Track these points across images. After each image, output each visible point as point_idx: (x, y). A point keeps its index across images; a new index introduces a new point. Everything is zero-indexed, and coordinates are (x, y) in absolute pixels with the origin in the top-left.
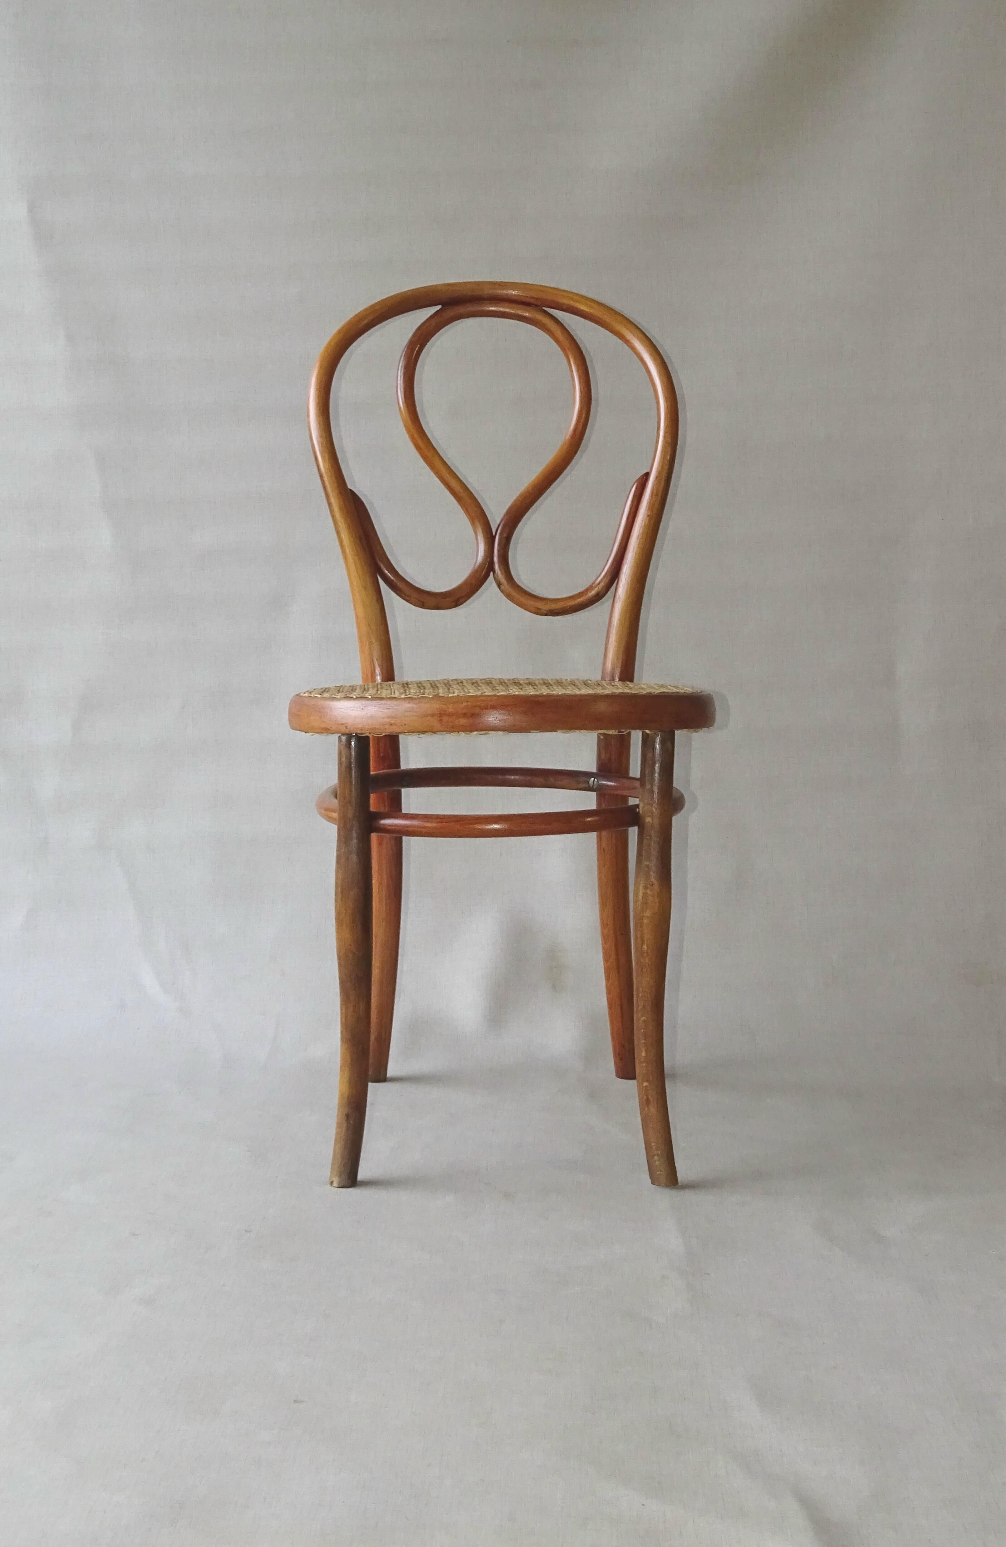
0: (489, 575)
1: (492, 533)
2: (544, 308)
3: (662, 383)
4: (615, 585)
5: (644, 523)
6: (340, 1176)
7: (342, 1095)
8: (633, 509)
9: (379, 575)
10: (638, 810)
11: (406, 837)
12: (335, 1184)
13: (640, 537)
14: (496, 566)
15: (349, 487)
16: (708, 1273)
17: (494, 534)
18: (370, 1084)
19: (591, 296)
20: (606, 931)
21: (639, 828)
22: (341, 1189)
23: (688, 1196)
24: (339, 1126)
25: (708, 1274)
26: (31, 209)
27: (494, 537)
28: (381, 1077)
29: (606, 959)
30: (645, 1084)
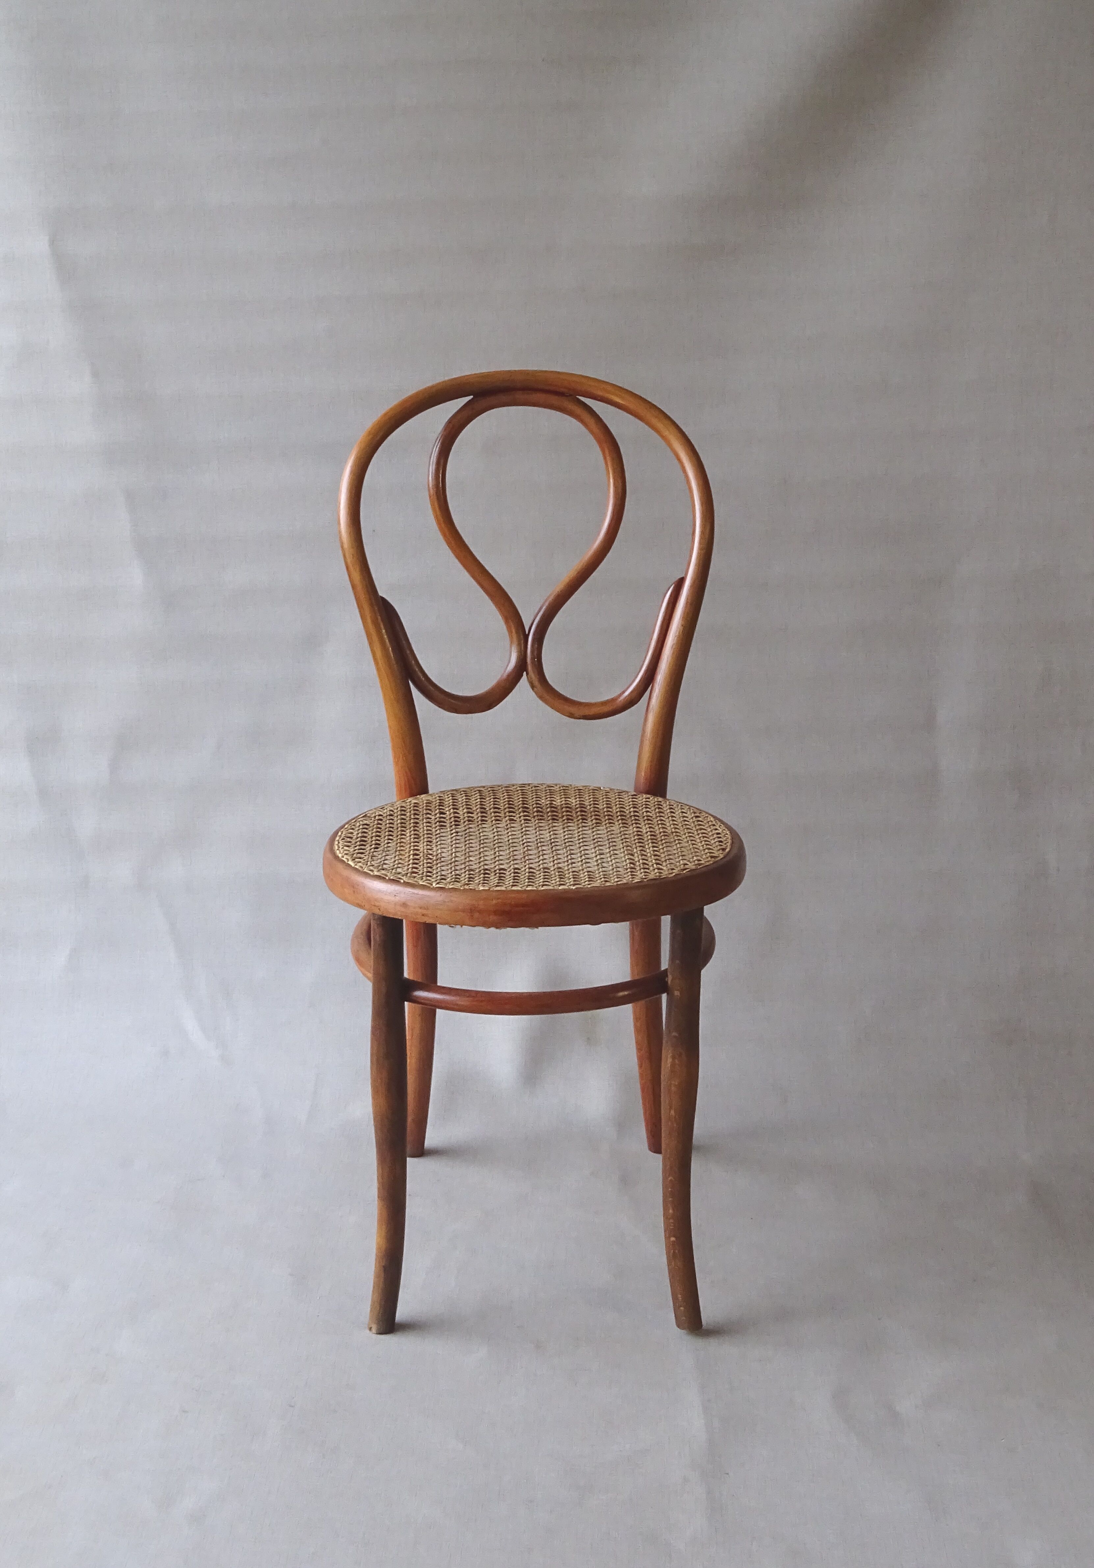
0: (522, 675)
1: (525, 632)
2: (577, 397)
3: (698, 485)
4: (650, 688)
5: (678, 633)
6: (378, 1324)
7: (379, 1249)
8: (667, 617)
9: (411, 681)
10: (666, 980)
11: (439, 1010)
12: (374, 1330)
13: (674, 647)
14: (530, 668)
15: (381, 594)
16: (727, 1472)
17: (527, 633)
18: (408, 1159)
19: (626, 387)
20: (638, 1024)
21: (668, 994)
22: (379, 1335)
23: (711, 1346)
24: (377, 1276)
25: (728, 1474)
26: (52, 242)
27: (526, 637)
28: (421, 1152)
29: (639, 1049)
30: (673, 1239)
